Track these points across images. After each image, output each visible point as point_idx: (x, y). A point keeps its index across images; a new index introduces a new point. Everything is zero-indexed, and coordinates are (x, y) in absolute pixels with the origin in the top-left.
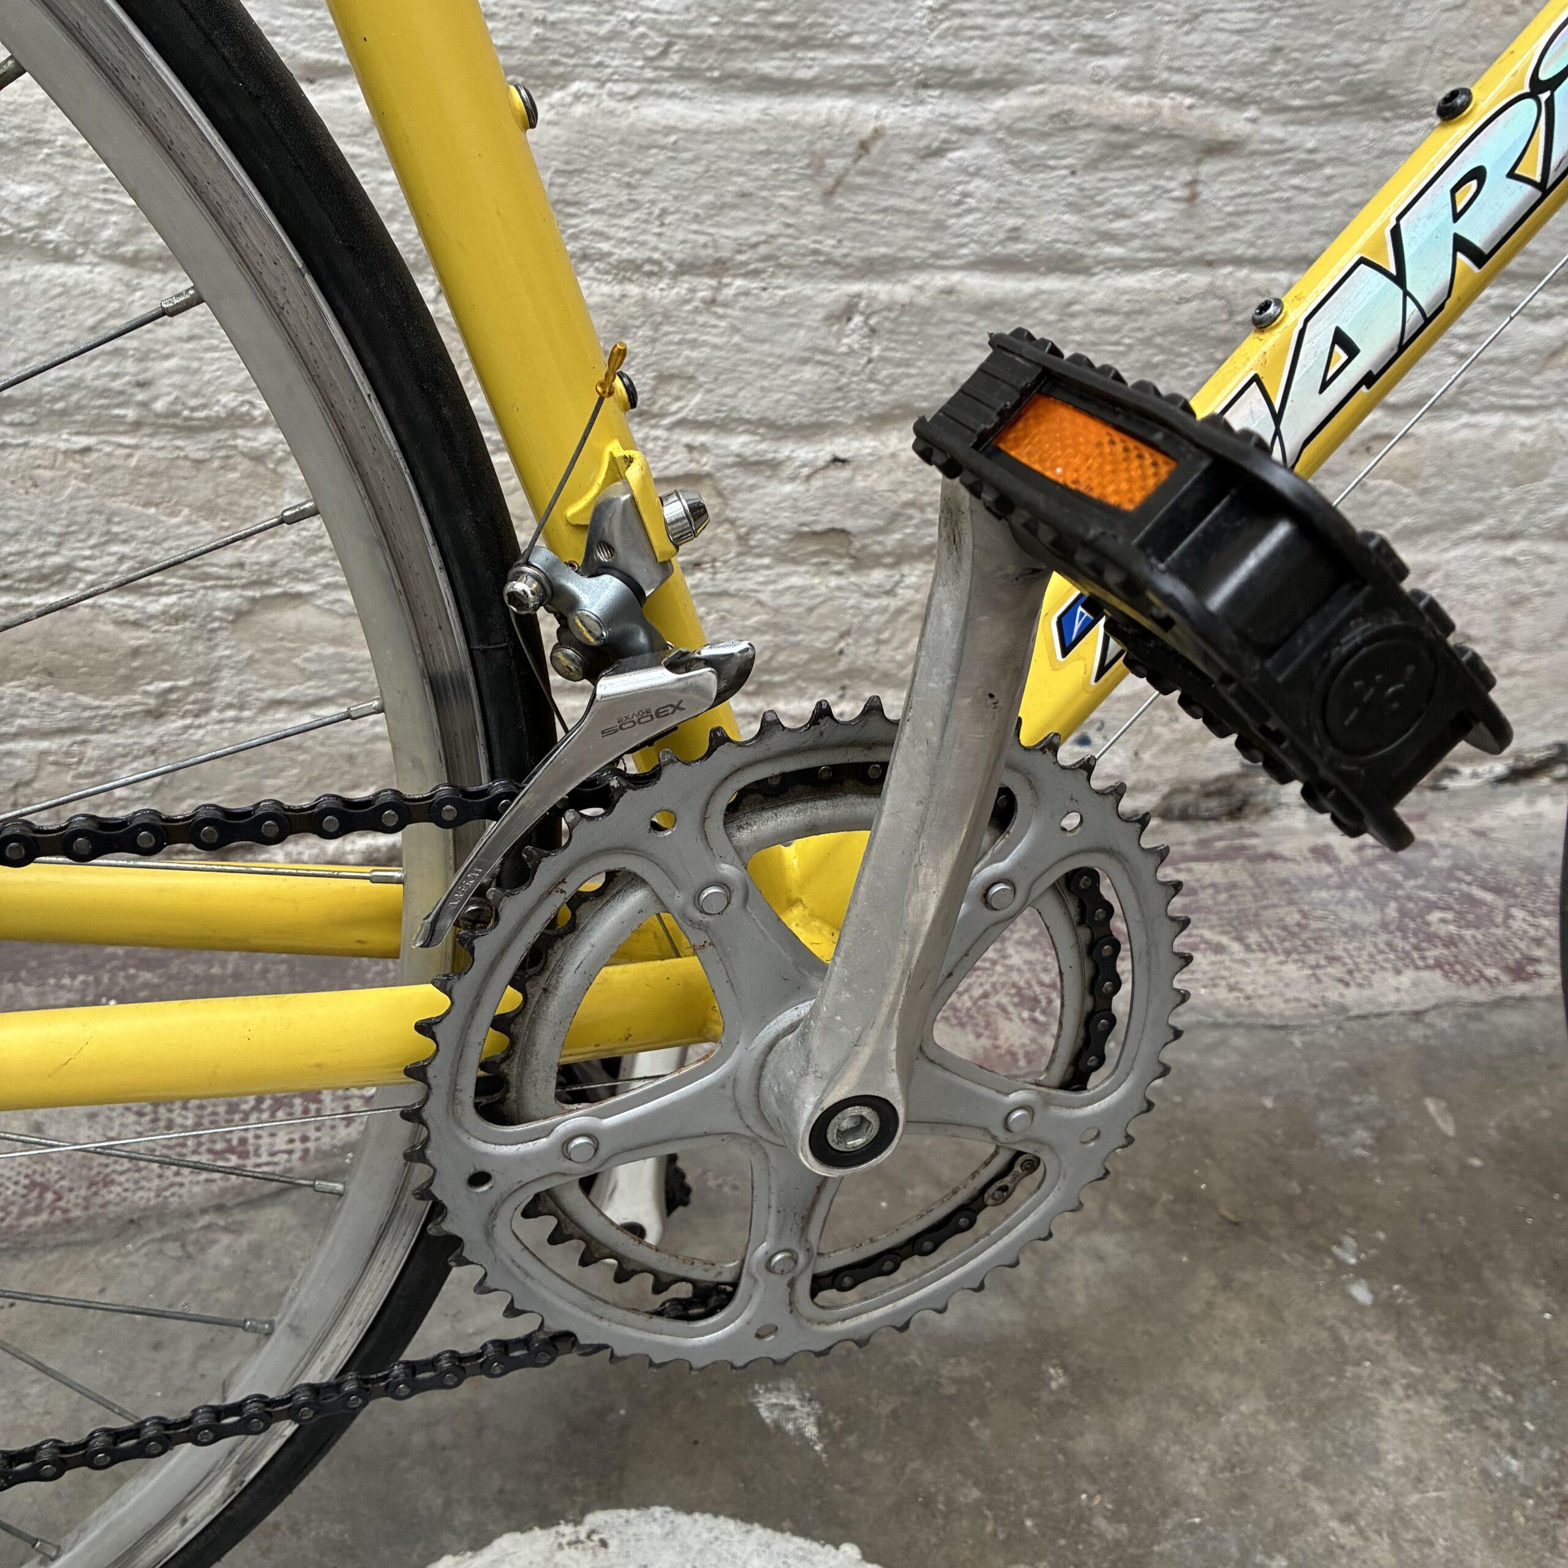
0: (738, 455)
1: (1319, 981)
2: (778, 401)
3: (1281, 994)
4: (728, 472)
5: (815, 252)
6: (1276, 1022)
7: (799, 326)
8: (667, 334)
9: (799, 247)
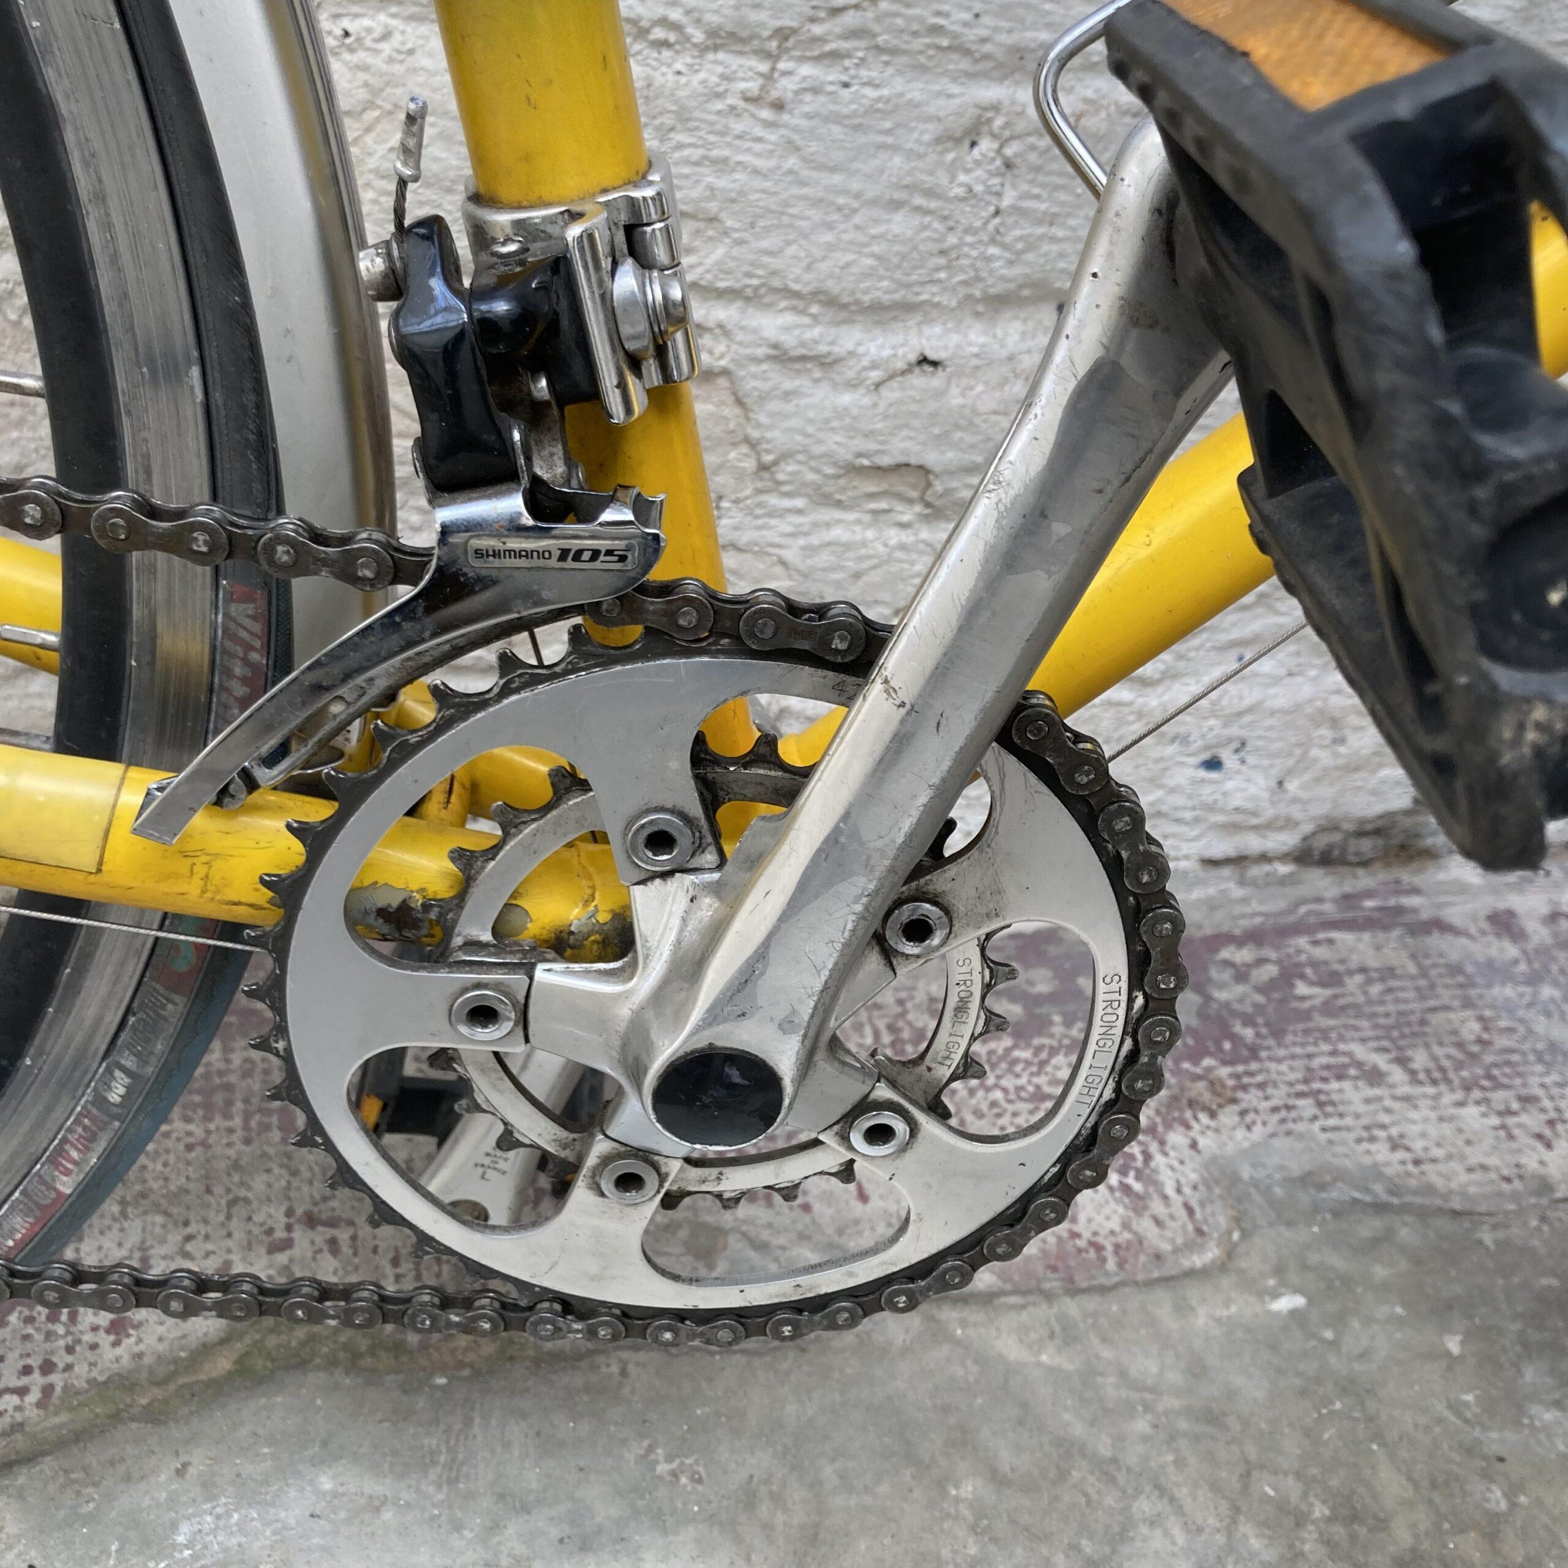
0: (775, 346)
1: (1511, 1137)
2: (847, 265)
3: (1462, 1158)
4: (754, 368)
5: (936, 30)
6: (1456, 1204)
7: (894, 149)
8: (681, 146)
9: (910, 19)
